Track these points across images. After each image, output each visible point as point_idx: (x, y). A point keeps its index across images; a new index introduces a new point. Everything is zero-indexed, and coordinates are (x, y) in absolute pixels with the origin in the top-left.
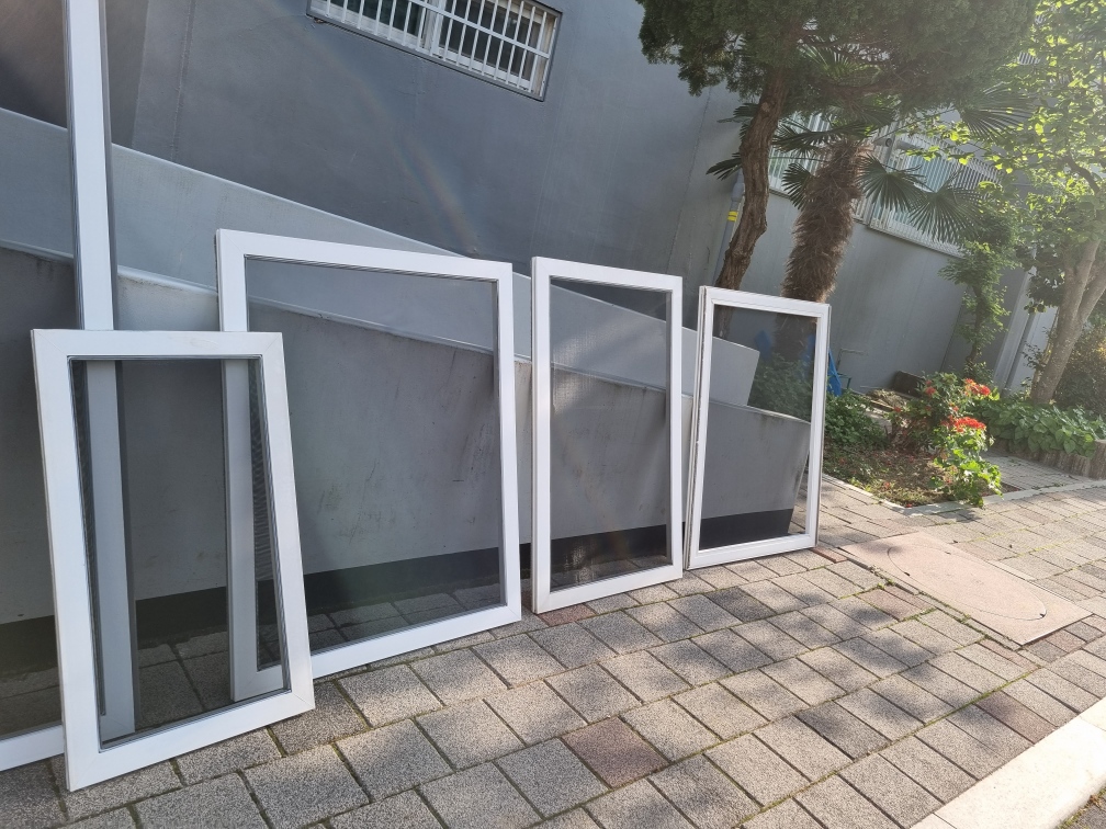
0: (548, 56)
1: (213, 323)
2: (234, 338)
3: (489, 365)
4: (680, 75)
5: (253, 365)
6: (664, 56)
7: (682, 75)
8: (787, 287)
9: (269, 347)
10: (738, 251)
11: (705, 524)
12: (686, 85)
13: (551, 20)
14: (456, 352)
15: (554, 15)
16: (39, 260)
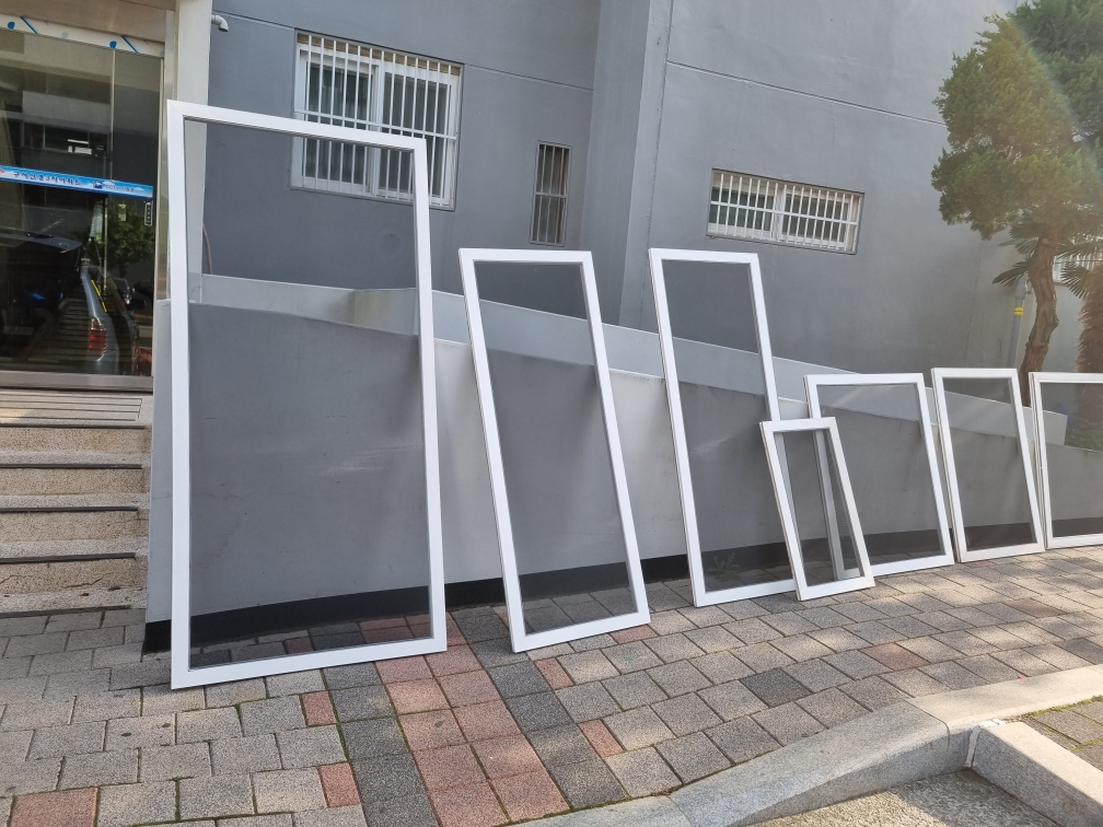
0: (856, 223)
1: (808, 415)
2: (817, 421)
3: (918, 428)
4: (972, 228)
5: (826, 432)
6: (960, 220)
7: (974, 228)
8: (1080, 363)
9: (830, 423)
10: (1037, 342)
11: (1055, 523)
12: (977, 233)
13: (856, 199)
14: (901, 422)
15: (858, 196)
16: (755, 395)
